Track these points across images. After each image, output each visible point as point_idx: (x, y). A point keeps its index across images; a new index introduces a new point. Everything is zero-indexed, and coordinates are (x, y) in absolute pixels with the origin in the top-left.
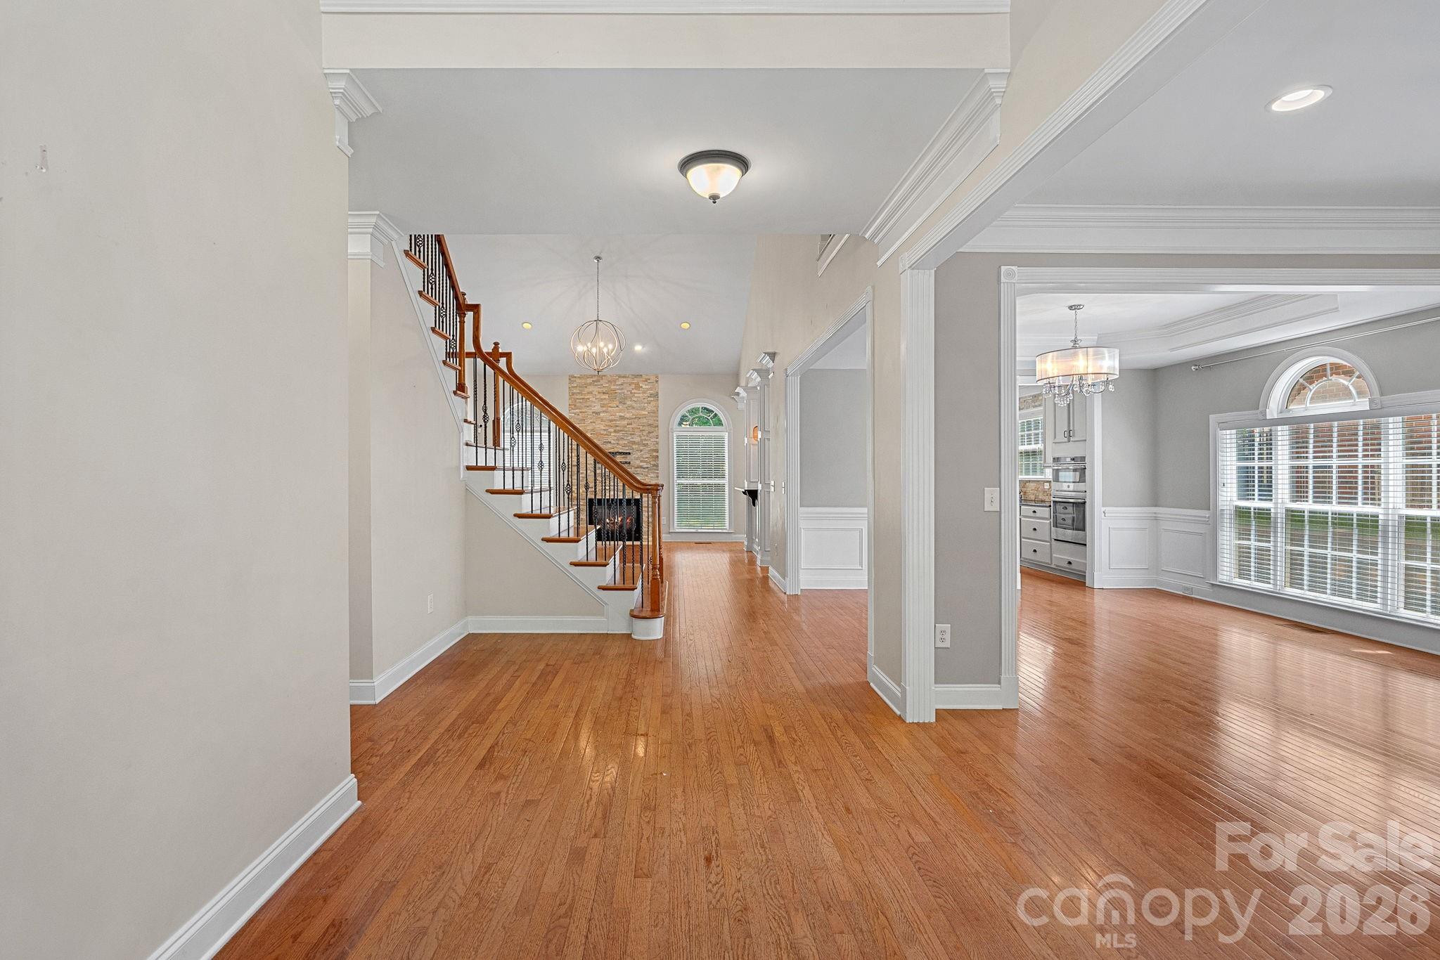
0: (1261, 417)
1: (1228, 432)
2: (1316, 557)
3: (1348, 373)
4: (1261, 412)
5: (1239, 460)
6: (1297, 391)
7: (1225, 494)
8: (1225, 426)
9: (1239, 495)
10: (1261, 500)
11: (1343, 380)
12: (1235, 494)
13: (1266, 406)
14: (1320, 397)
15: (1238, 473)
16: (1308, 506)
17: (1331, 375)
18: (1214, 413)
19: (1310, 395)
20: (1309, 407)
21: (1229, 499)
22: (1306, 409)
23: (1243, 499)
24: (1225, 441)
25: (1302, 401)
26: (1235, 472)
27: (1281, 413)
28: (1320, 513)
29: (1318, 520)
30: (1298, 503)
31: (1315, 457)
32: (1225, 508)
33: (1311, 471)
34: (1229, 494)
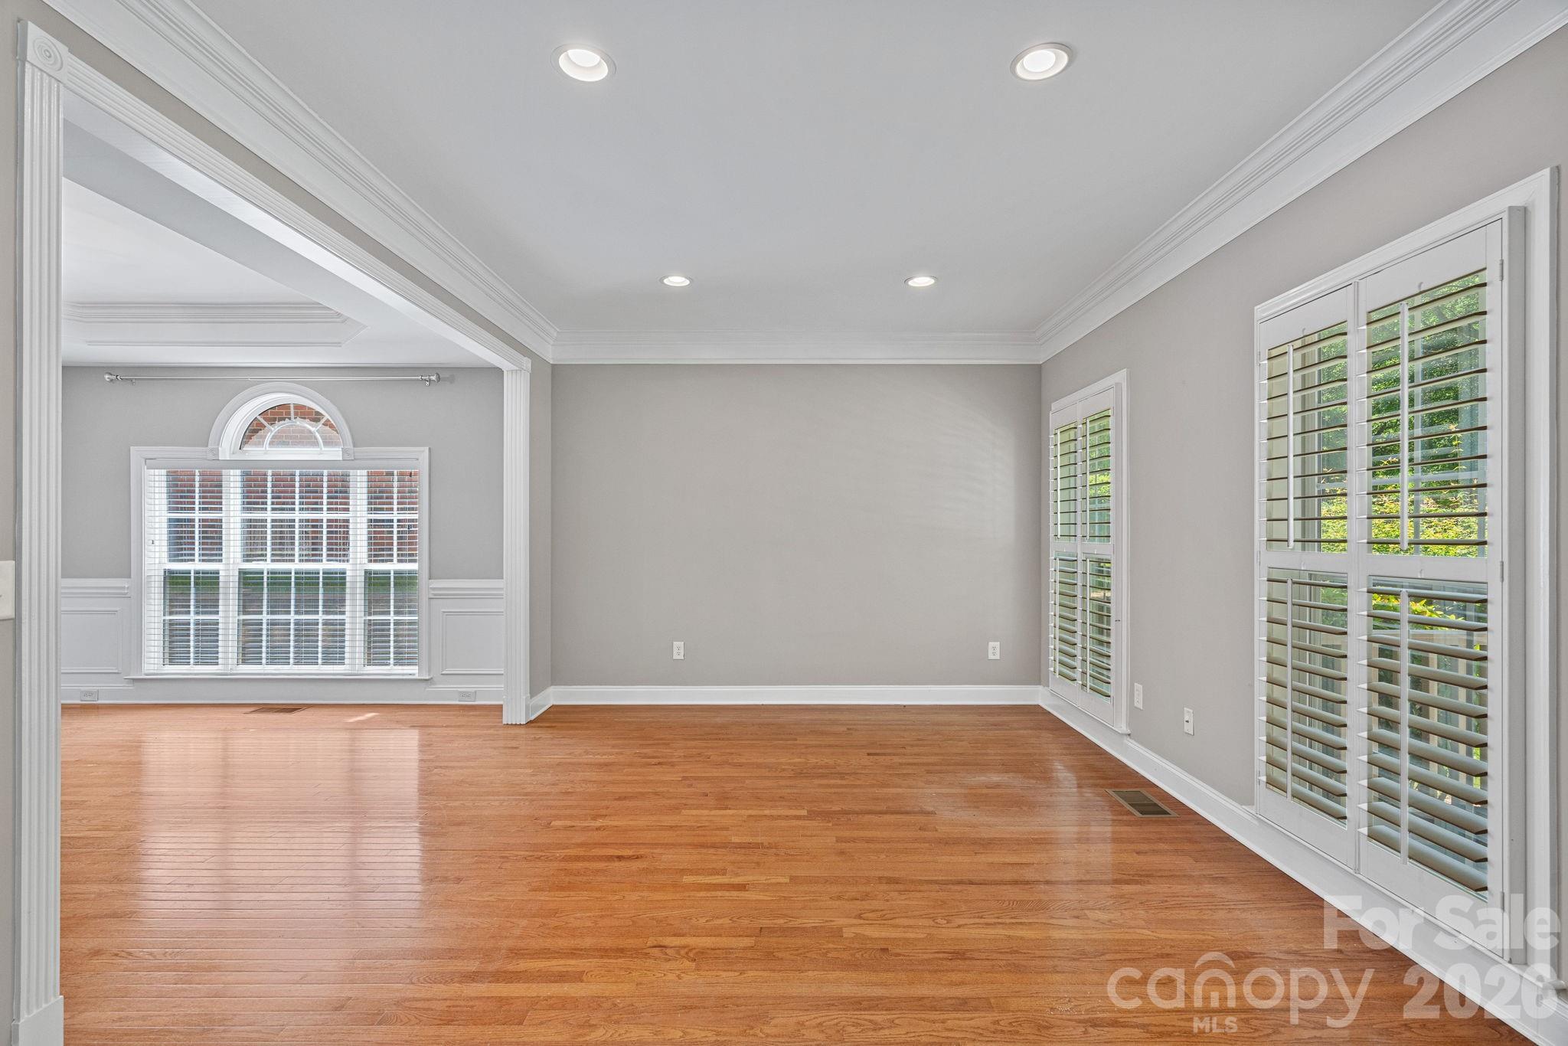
0: (210, 456)
1: (157, 472)
2: (276, 624)
3: (316, 417)
4: (212, 450)
5: (170, 510)
6: (254, 430)
7: (152, 555)
8: (151, 462)
9: (170, 556)
10: (203, 561)
11: (307, 425)
12: (165, 555)
13: (218, 442)
14: (279, 441)
15: (169, 526)
16: (266, 566)
17: (295, 418)
18: (137, 445)
19: (269, 436)
20: (267, 452)
21: (157, 561)
22: (266, 453)
23: (174, 561)
24: (152, 484)
25: (260, 444)
26: (165, 525)
27: (233, 453)
28: (279, 573)
29: (279, 581)
30: (254, 562)
31: (273, 509)
32: (152, 573)
33: (269, 525)
34: (157, 555)
